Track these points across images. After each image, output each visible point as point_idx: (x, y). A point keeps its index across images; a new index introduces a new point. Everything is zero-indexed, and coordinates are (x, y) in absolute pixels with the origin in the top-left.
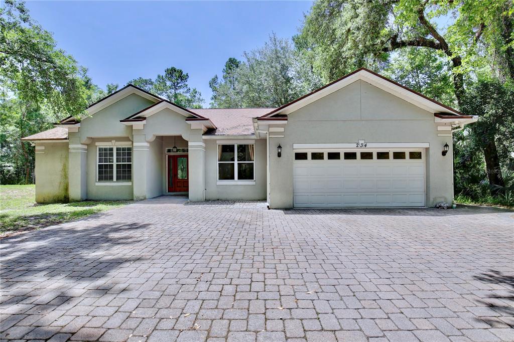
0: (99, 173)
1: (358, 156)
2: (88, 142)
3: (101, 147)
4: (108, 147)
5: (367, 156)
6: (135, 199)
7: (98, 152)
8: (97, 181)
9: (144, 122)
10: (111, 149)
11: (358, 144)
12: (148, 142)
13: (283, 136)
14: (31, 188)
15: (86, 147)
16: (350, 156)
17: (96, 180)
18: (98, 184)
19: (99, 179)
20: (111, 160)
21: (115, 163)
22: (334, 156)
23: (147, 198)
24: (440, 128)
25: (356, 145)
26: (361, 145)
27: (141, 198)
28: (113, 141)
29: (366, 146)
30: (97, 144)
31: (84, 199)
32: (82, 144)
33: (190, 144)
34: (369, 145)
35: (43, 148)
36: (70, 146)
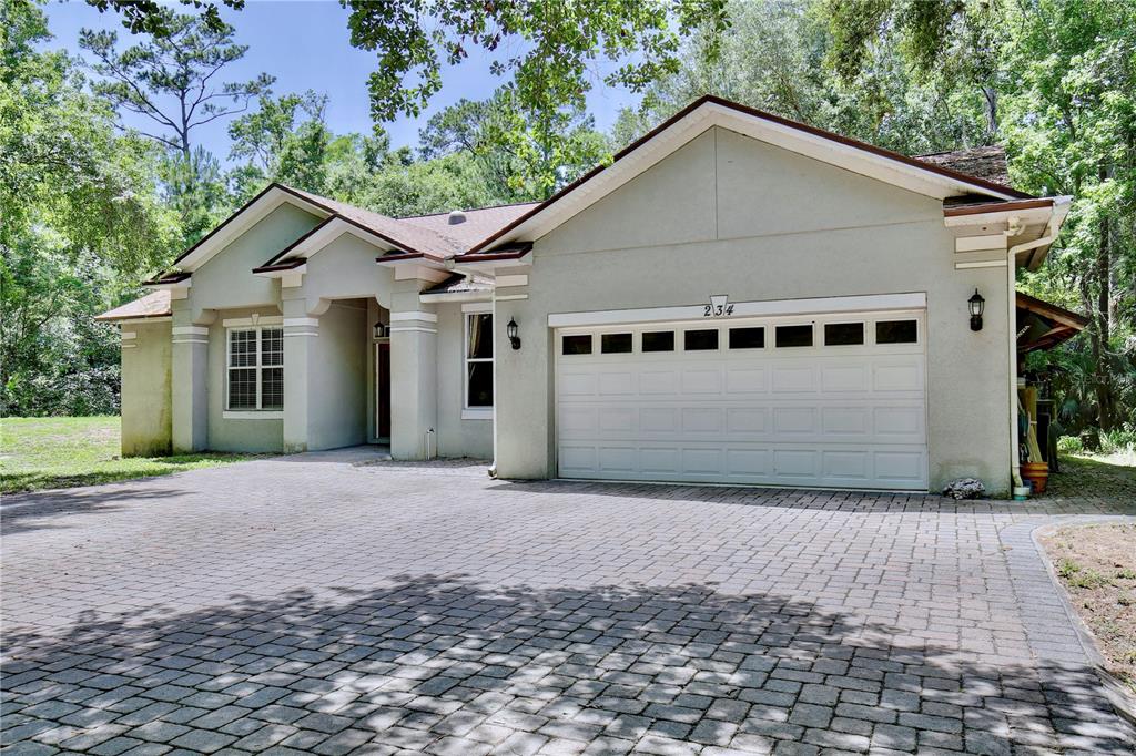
0: (232, 391)
1: (724, 339)
2: (208, 320)
3: (235, 329)
4: (247, 329)
5: (747, 338)
6: (286, 450)
7: (229, 342)
8: (228, 408)
9: (302, 269)
10: (252, 335)
11: (708, 307)
12: (310, 316)
13: (526, 296)
14: (114, 422)
15: (205, 331)
16: (701, 340)
17: (224, 405)
18: (230, 415)
19: (231, 405)
20: (253, 361)
21: (259, 367)
22: (659, 342)
23: (309, 448)
24: (964, 244)
25: (702, 310)
26: (717, 310)
27: (297, 448)
28: (255, 316)
29: (730, 312)
30: (226, 323)
31: (201, 449)
32: (195, 325)
33: (393, 317)
34: (738, 309)
35: (133, 335)
36: (176, 331)
